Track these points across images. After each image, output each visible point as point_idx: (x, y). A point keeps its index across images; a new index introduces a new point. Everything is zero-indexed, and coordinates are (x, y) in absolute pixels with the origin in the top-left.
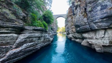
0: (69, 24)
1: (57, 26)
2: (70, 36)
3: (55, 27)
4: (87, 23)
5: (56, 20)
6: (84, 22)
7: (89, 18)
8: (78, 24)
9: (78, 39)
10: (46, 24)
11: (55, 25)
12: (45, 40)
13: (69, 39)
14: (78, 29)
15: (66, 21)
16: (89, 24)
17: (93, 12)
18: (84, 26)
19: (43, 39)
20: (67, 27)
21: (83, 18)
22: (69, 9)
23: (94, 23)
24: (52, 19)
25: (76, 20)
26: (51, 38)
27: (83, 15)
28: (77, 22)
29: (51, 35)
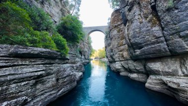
0: (115, 43)
1: (90, 48)
2: (117, 65)
3: (86, 50)
4: (162, 39)
5: (89, 37)
6: (154, 36)
7: (166, 25)
8: (138, 40)
9: (134, 72)
10: (64, 42)
11: (87, 45)
12: (60, 81)
13: (113, 71)
14: (138, 52)
15: (106, 37)
16: (166, 40)
17: (176, 11)
18: (153, 46)
19: (54, 79)
20: (109, 48)
21: (149, 28)
22: (113, 15)
23: (180, 37)
24: (81, 34)
25: (131, 33)
26: (77, 73)
27: (149, 22)
28: (134, 37)
29: (78, 64)
